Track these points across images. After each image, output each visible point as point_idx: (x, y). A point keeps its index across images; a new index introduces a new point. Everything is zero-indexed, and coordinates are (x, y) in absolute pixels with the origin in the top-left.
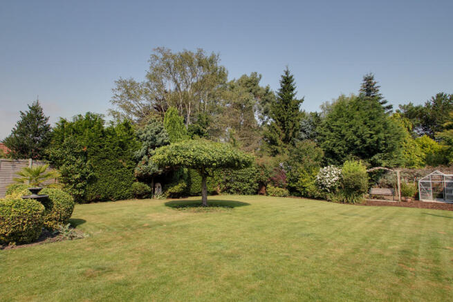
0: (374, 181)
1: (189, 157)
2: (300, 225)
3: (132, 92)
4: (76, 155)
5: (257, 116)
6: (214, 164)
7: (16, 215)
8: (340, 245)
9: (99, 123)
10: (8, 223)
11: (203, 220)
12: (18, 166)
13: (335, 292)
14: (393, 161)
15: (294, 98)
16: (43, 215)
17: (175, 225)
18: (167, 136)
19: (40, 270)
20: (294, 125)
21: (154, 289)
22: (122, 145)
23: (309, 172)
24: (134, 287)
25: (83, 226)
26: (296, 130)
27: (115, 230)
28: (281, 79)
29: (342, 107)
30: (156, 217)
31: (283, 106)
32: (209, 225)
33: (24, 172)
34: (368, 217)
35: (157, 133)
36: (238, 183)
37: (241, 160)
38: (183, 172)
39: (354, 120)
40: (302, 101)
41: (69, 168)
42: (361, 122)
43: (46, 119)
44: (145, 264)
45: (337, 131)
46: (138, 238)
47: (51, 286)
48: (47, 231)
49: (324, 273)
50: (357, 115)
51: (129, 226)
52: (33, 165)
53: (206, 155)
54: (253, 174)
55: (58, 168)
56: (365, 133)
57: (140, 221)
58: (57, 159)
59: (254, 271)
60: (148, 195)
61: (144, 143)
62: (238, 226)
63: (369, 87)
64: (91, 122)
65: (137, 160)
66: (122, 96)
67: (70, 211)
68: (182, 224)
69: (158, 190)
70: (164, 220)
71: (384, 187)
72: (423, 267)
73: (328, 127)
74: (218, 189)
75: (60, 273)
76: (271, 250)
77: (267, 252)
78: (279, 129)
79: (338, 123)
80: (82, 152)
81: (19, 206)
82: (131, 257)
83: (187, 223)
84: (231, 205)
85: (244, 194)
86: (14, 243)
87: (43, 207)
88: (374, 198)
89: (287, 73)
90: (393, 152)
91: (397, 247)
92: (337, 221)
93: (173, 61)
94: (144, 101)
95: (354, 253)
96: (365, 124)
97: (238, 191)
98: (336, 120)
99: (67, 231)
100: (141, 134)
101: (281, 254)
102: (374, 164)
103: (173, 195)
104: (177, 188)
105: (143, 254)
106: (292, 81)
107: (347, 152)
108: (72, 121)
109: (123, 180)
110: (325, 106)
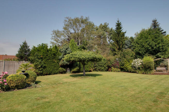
0: (158, 64)
1: (77, 58)
2: (120, 83)
3: (58, 34)
4: (39, 59)
5: (107, 40)
6: (86, 60)
7: (17, 79)
8: (134, 90)
9: (46, 47)
10: (14, 82)
11: (82, 81)
12: (20, 63)
13: (124, 107)
14: (166, 55)
15: (122, 32)
16: (25, 79)
17: (71, 83)
18: (70, 50)
19: (23, 97)
20: (122, 43)
21: (58, 104)
22: (54, 55)
23: (129, 62)
24: (51, 103)
25: (40, 83)
26: (123, 45)
27: (50, 84)
28: (116, 24)
29: (143, 34)
30: (65, 80)
31: (117, 35)
32: (84, 83)
33: (22, 65)
34: (152, 79)
35: (66, 49)
36: (99, 67)
37: (97, 58)
38: (77, 63)
39: (148, 39)
40: (125, 32)
41: (36, 63)
42: (151, 40)
43: (29, 47)
44: (57, 96)
45: (140, 44)
46: (57, 88)
47: (25, 102)
48: (28, 85)
49: (123, 100)
50: (149, 37)
51: (55, 83)
52: (25, 63)
53: (83, 56)
54: (105, 63)
55: (33, 64)
56: (153, 44)
57: (60, 82)
58: (33, 60)
59: (95, 99)
60: (65, 72)
61: (62, 53)
62: (95, 83)
63: (155, 24)
64: (44, 47)
65: (60, 60)
66: (55, 36)
67: (35, 78)
68: (74, 82)
69: (68, 71)
70: (68, 81)
71: (163, 67)
72: (167, 99)
73: (137, 43)
74: (92, 69)
75: (29, 98)
76: (105, 92)
77: (103, 92)
78: (116, 45)
79: (141, 41)
80: (41, 58)
81: (17, 76)
82: (53, 94)
83: (76, 82)
84: (95, 75)
85: (102, 71)
86: (17, 89)
87: (25, 77)
88: (158, 71)
89: (118, 22)
90: (166, 52)
91: (159, 91)
92: (137, 81)
93: (72, 22)
94: (63, 37)
95: (138, 93)
96: (153, 40)
97: (100, 70)
98: (140, 40)
99: (34, 85)
100: (61, 50)
101: (108, 93)
102: (158, 57)
103: (74, 72)
104: (75, 69)
105: (58, 93)
106: (120, 25)
107: (145, 53)
108: (37, 47)
109: (55, 67)
110: (137, 34)
